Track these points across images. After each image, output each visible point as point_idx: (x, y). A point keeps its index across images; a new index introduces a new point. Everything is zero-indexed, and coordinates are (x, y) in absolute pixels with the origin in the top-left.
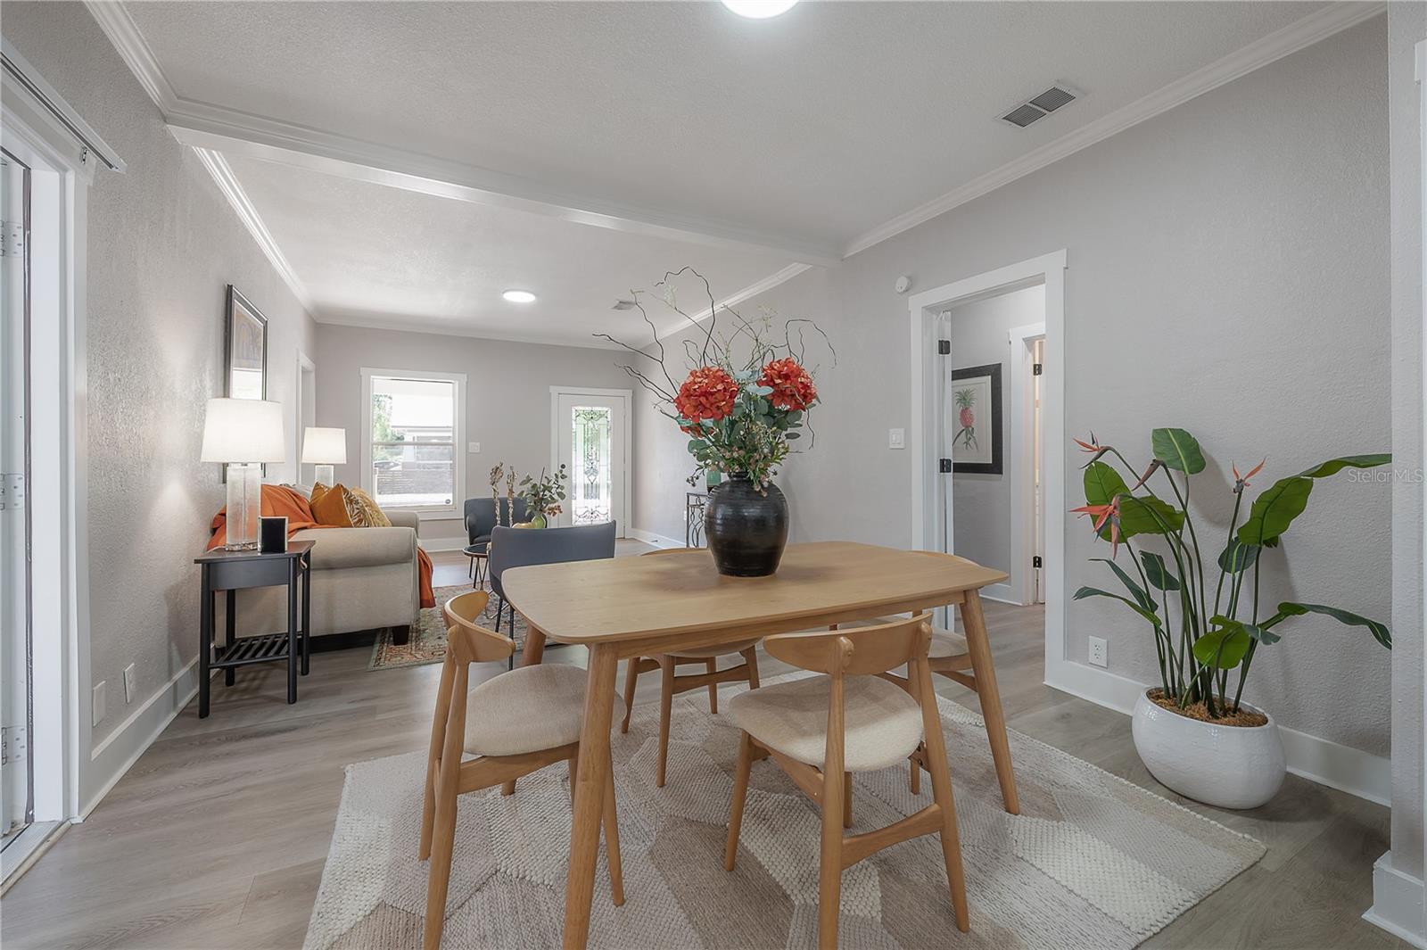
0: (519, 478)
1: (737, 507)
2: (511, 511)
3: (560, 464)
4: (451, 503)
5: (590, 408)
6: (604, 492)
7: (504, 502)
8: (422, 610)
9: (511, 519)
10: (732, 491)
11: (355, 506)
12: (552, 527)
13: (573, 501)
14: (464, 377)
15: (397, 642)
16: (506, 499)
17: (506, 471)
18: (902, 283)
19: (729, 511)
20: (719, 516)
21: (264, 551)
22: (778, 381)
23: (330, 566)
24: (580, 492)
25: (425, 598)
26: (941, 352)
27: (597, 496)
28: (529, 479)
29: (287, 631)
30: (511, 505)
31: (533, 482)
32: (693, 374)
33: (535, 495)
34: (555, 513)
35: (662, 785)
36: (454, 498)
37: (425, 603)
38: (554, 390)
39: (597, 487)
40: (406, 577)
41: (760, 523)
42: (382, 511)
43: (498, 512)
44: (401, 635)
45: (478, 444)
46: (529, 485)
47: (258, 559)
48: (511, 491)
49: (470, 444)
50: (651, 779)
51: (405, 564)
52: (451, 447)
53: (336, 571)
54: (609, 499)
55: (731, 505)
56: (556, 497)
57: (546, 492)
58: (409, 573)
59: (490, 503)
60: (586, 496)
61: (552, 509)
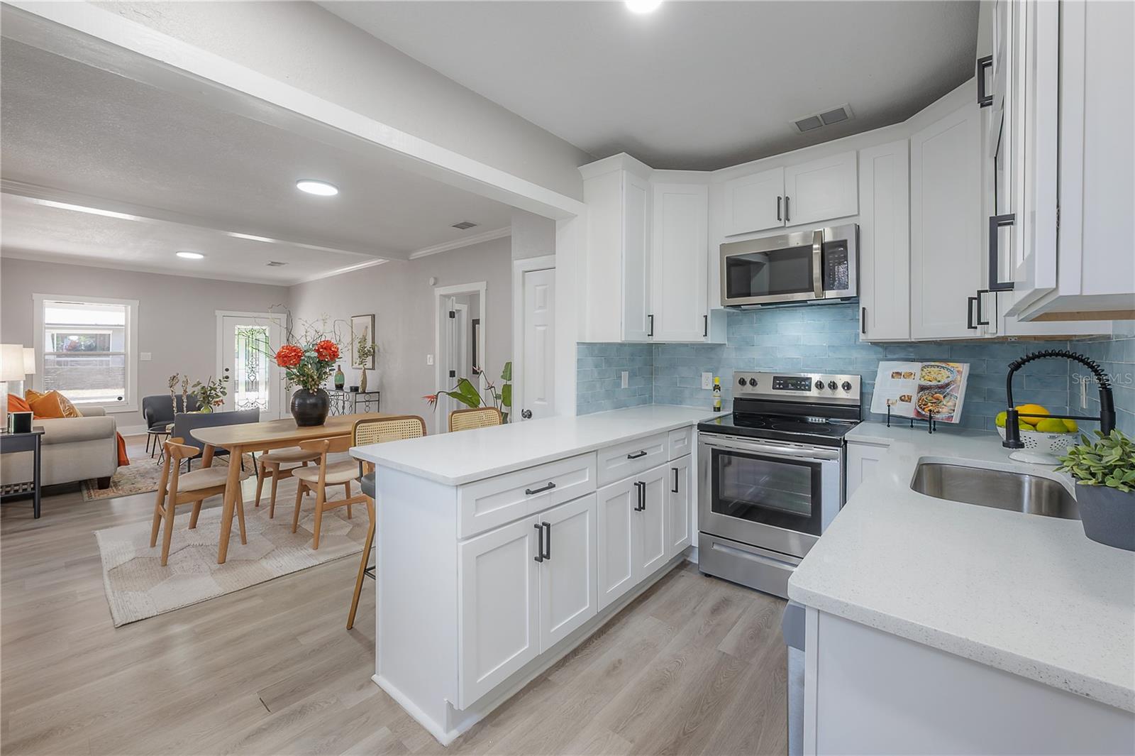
0: (191, 383)
1: (304, 399)
2: (185, 404)
3: (224, 369)
4: (123, 399)
5: (251, 327)
6: (262, 387)
7: (179, 398)
8: (118, 468)
9: (185, 409)
10: (302, 393)
11: (67, 405)
12: (217, 412)
13: (236, 394)
14: (137, 302)
15: (101, 488)
16: (182, 396)
17: (181, 378)
18: (432, 281)
19: (301, 401)
20: (297, 403)
21: (14, 433)
22: (321, 350)
23: (50, 443)
24: (242, 388)
25: (122, 459)
26: (451, 317)
27: (257, 390)
28: (199, 383)
29: (32, 480)
30: (185, 400)
31: (203, 385)
32: (283, 347)
33: (204, 393)
34: (219, 405)
35: (272, 517)
36: (126, 395)
37: (122, 463)
38: (219, 313)
39: (257, 383)
40: (110, 447)
41: (315, 405)
42: (75, 407)
43: (175, 405)
44: (104, 483)
45: (150, 354)
46: (199, 387)
47: (12, 437)
48: (185, 391)
49: (142, 353)
50: (267, 516)
51: (108, 439)
52: (123, 356)
53: (55, 445)
54: (267, 392)
55: (302, 399)
56: (219, 394)
57: (212, 391)
58: (111, 445)
59: (168, 400)
60: (247, 390)
61: (217, 402)
